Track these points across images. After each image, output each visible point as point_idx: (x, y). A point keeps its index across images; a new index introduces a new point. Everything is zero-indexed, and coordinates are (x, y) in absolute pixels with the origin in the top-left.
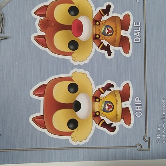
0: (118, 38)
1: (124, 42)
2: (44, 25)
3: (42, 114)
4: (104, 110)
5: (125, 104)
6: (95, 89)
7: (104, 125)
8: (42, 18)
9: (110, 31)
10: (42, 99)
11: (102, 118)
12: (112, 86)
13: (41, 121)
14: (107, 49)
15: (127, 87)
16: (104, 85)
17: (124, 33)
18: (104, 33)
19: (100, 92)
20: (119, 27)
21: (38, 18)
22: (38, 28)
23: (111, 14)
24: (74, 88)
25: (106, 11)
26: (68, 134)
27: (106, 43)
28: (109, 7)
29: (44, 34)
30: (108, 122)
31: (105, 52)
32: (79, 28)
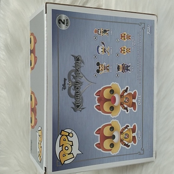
0: (131, 104)
1: (134, 105)
2: (99, 100)
3: (99, 142)
4: (125, 138)
5: (134, 134)
6: (121, 128)
7: (125, 145)
8: (99, 97)
9: (127, 100)
10: (99, 135)
11: (124, 141)
12: (128, 126)
13: (99, 146)
14: (126, 109)
15: (135, 126)
16: (125, 126)
17: (134, 101)
18: (125, 101)
19: (123, 130)
20: (131, 98)
21: (97, 97)
22: (97, 102)
23: (128, 92)
24: (112, 129)
25: (126, 91)
26: (110, 150)
27: (126, 106)
28: (127, 88)
29: (99, 104)
30: (127, 143)
31: (126, 110)
32: (114, 100)
